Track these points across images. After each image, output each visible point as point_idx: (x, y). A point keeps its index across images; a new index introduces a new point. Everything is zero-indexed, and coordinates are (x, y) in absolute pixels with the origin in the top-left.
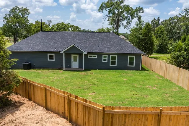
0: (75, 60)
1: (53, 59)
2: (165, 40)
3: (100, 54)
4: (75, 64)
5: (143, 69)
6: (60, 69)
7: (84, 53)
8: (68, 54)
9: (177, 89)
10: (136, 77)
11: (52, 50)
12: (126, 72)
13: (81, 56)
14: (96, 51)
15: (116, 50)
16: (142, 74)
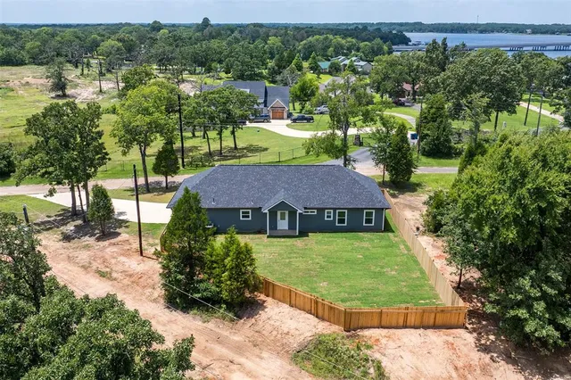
0: (283, 218)
1: (248, 217)
2: (444, 130)
3: (321, 210)
4: (283, 225)
5: (388, 228)
6: (259, 232)
7: (299, 211)
8: (273, 212)
9: (418, 274)
10: (374, 251)
11: (248, 205)
12: (361, 239)
13: (293, 213)
14: (316, 204)
15: (345, 201)
16: (383, 243)
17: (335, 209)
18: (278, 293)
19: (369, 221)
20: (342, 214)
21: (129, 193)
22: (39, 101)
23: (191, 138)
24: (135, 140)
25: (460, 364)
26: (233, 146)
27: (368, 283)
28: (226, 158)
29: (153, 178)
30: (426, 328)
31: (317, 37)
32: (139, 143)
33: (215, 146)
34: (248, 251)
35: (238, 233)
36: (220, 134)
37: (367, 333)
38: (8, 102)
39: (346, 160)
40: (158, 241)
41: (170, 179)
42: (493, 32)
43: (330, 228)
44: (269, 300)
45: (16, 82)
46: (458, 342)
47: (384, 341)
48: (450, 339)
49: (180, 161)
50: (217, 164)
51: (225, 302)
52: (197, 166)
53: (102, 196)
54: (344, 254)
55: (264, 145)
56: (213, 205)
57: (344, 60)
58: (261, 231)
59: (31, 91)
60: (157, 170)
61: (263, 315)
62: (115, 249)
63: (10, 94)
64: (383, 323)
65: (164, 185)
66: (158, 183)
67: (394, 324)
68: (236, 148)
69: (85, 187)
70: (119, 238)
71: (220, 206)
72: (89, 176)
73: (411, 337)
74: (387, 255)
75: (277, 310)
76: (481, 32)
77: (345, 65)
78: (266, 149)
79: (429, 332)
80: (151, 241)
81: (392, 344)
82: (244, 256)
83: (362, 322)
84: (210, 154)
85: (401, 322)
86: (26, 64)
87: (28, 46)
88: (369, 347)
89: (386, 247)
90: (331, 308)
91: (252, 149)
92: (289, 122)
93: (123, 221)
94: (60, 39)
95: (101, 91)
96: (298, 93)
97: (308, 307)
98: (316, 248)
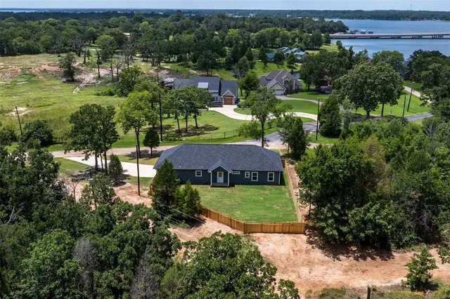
0: (220, 176)
1: (200, 175)
3: (242, 172)
4: (220, 180)
5: (282, 183)
7: (229, 172)
8: (214, 172)
9: (291, 209)
10: (271, 196)
11: (200, 168)
12: (265, 189)
13: (226, 173)
14: (240, 168)
15: (257, 167)
16: (278, 191)
17: (251, 172)
18: (212, 215)
19: (271, 179)
20: (255, 174)
21: (128, 158)
22: (55, 85)
23: (167, 118)
24: (132, 125)
25: (296, 249)
26: (195, 125)
27: (262, 212)
28: (190, 135)
29: (142, 148)
30: (284, 233)
31: (268, 29)
32: (135, 127)
33: (183, 125)
34: (197, 193)
35: (192, 184)
36: (186, 118)
37: (254, 235)
38: (32, 85)
39: (263, 140)
40: (148, 188)
41: (153, 149)
42: (423, 19)
43: (247, 182)
44: (208, 219)
45: (37, 69)
46: (299, 240)
47: (262, 238)
48: (295, 238)
49: (160, 136)
50: (184, 139)
51: (185, 219)
52: (171, 140)
53: (116, 161)
54: (254, 197)
55: (216, 125)
56: (180, 167)
57: (287, 50)
58: (208, 183)
59: (47, 76)
60: (146, 144)
61: (204, 226)
62: (124, 192)
63: (33, 79)
64: (263, 231)
65: (150, 152)
66: (146, 151)
67: (269, 231)
68: (197, 127)
69: (105, 155)
70: (125, 186)
71: (184, 168)
72: (107, 149)
73: (276, 237)
74: (277, 198)
75: (210, 224)
76: (413, 19)
77: (288, 54)
78: (217, 129)
79: (286, 235)
80: (144, 187)
81: (265, 240)
82: (195, 195)
83: (253, 229)
84: (179, 132)
85: (272, 230)
86: (41, 53)
87: (43, 38)
88: (254, 241)
89: (278, 194)
90: (237, 222)
91: (208, 128)
92: (236, 106)
93: (126, 175)
94: (66, 33)
95: (99, 77)
96: (244, 85)
97: (227, 222)
98: (238, 193)
